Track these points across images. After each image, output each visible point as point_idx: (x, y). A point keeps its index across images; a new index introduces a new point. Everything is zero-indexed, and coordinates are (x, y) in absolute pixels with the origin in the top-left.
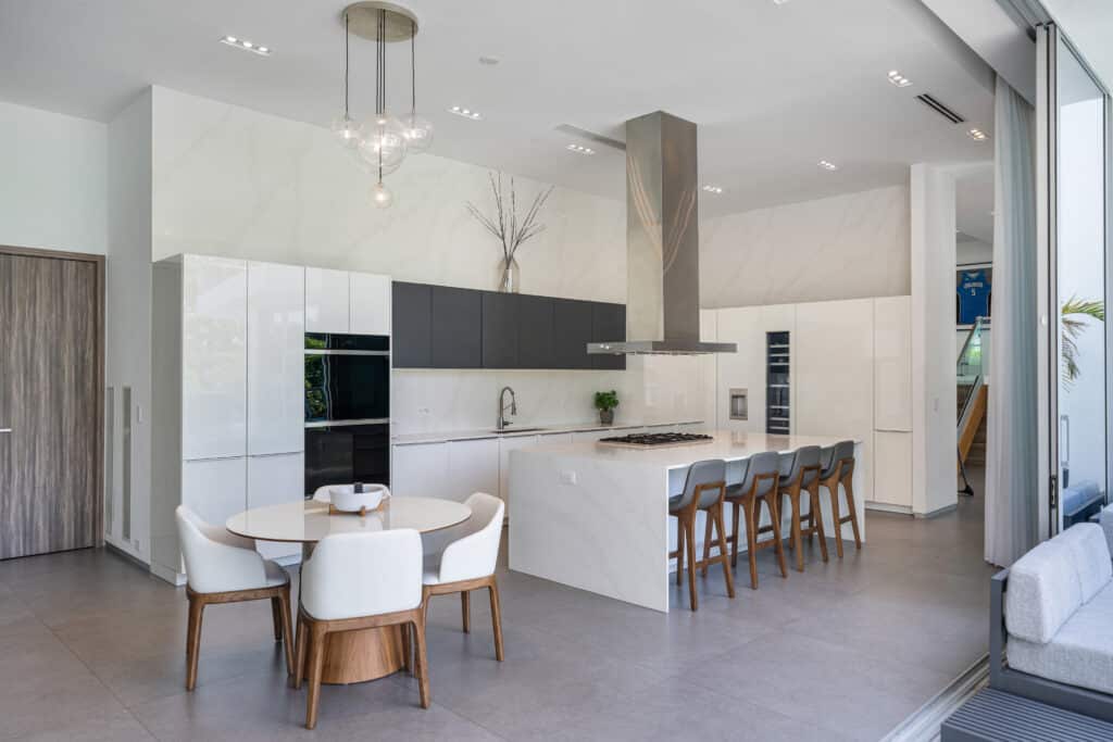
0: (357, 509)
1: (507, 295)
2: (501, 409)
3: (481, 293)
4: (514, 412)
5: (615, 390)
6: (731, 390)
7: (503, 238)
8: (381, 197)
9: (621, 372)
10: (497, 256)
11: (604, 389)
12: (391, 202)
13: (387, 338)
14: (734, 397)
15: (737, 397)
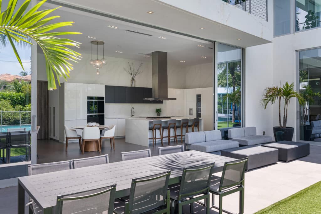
0: (91, 125)
1: (132, 87)
2: (132, 112)
3: (126, 87)
4: (134, 113)
5: (161, 108)
6: (190, 108)
7: (132, 75)
8: (98, 73)
9: (162, 104)
10: (130, 79)
11: (158, 108)
12: (100, 74)
13: (104, 97)
14: (190, 110)
15: (191, 110)
